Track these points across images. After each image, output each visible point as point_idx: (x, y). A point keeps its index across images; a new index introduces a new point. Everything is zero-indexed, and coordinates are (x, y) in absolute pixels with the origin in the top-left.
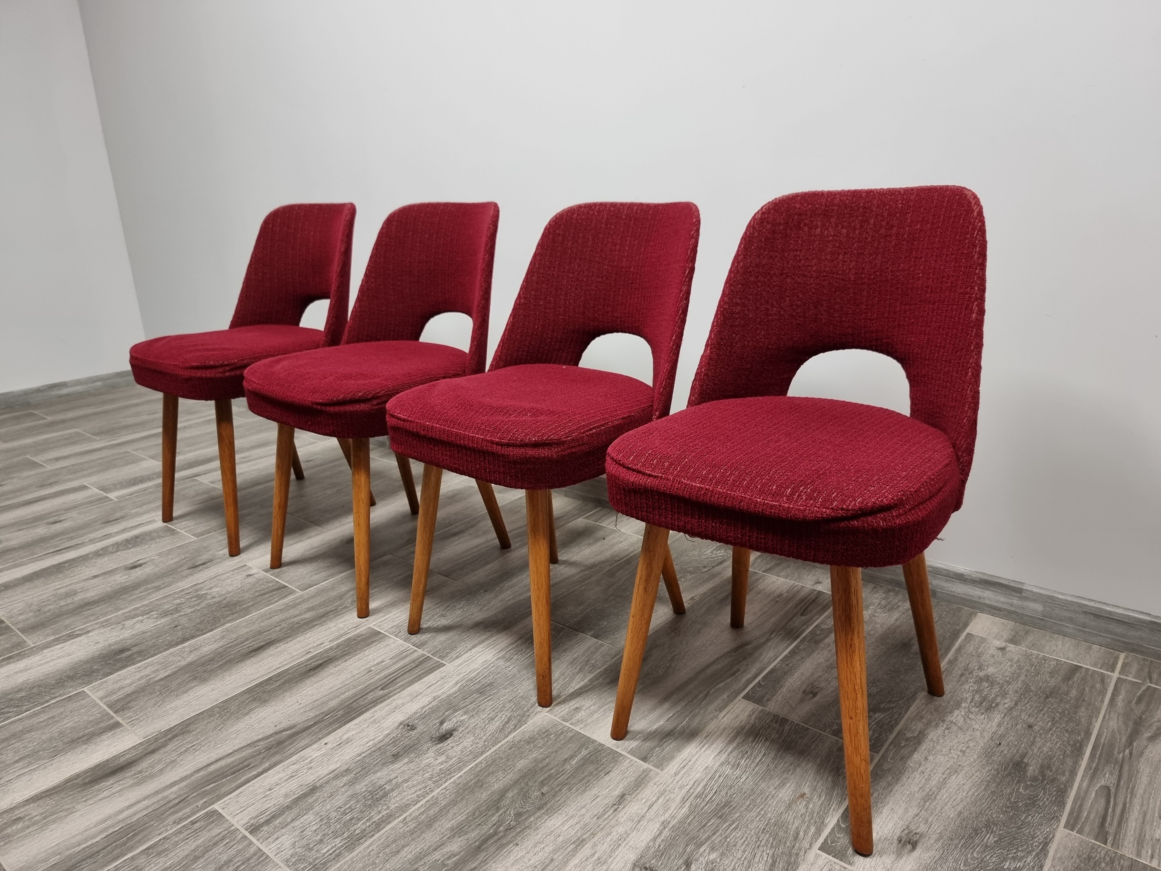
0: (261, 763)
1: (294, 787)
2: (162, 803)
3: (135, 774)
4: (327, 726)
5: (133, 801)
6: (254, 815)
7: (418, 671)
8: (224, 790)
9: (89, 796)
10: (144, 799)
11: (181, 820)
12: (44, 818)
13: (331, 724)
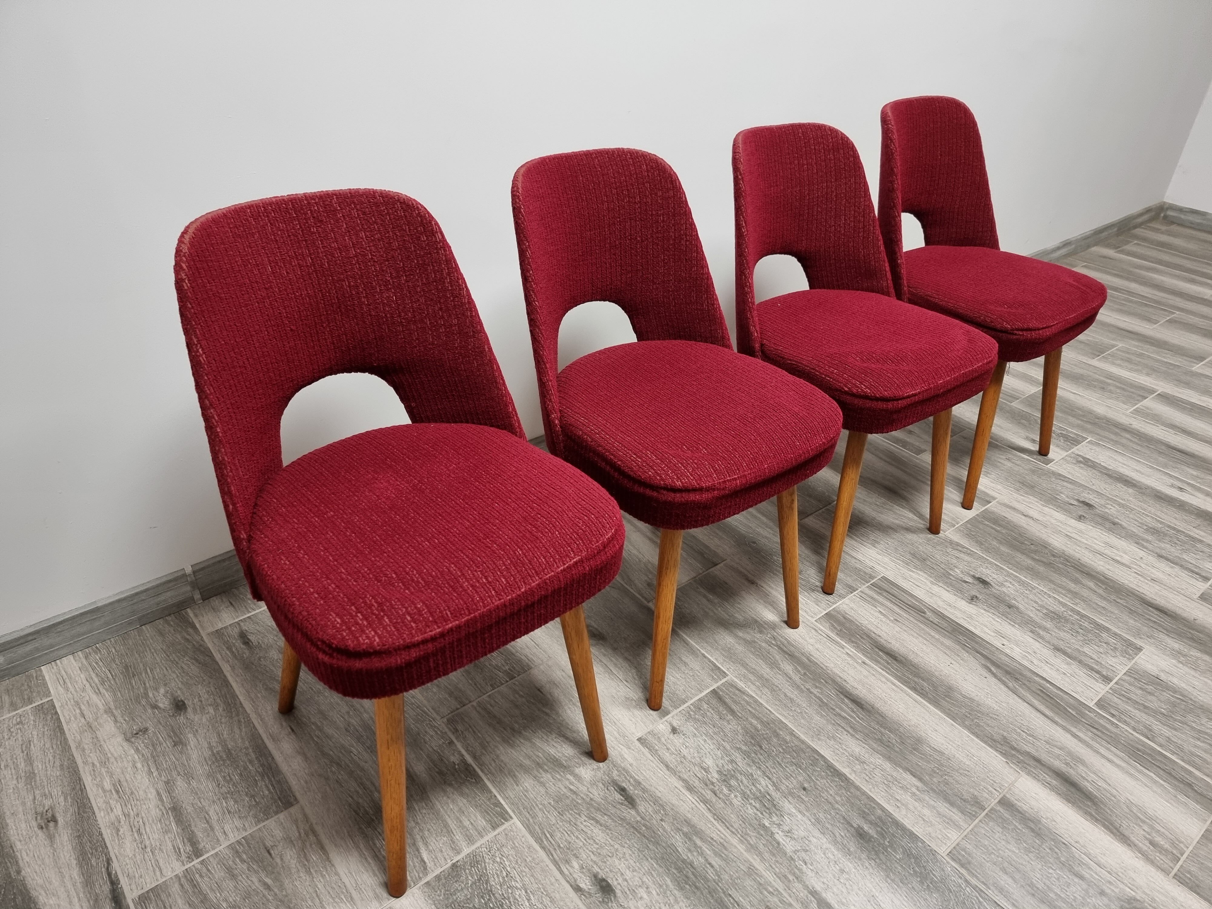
0: (1035, 682)
1: (1059, 661)
2: (1099, 740)
3: (1071, 767)
4: (981, 645)
5: (1103, 761)
6: (1093, 681)
7: (895, 591)
8: (1071, 701)
9: (1108, 795)
10: (1098, 752)
11: (1113, 723)
12: (1143, 822)
13: (977, 643)
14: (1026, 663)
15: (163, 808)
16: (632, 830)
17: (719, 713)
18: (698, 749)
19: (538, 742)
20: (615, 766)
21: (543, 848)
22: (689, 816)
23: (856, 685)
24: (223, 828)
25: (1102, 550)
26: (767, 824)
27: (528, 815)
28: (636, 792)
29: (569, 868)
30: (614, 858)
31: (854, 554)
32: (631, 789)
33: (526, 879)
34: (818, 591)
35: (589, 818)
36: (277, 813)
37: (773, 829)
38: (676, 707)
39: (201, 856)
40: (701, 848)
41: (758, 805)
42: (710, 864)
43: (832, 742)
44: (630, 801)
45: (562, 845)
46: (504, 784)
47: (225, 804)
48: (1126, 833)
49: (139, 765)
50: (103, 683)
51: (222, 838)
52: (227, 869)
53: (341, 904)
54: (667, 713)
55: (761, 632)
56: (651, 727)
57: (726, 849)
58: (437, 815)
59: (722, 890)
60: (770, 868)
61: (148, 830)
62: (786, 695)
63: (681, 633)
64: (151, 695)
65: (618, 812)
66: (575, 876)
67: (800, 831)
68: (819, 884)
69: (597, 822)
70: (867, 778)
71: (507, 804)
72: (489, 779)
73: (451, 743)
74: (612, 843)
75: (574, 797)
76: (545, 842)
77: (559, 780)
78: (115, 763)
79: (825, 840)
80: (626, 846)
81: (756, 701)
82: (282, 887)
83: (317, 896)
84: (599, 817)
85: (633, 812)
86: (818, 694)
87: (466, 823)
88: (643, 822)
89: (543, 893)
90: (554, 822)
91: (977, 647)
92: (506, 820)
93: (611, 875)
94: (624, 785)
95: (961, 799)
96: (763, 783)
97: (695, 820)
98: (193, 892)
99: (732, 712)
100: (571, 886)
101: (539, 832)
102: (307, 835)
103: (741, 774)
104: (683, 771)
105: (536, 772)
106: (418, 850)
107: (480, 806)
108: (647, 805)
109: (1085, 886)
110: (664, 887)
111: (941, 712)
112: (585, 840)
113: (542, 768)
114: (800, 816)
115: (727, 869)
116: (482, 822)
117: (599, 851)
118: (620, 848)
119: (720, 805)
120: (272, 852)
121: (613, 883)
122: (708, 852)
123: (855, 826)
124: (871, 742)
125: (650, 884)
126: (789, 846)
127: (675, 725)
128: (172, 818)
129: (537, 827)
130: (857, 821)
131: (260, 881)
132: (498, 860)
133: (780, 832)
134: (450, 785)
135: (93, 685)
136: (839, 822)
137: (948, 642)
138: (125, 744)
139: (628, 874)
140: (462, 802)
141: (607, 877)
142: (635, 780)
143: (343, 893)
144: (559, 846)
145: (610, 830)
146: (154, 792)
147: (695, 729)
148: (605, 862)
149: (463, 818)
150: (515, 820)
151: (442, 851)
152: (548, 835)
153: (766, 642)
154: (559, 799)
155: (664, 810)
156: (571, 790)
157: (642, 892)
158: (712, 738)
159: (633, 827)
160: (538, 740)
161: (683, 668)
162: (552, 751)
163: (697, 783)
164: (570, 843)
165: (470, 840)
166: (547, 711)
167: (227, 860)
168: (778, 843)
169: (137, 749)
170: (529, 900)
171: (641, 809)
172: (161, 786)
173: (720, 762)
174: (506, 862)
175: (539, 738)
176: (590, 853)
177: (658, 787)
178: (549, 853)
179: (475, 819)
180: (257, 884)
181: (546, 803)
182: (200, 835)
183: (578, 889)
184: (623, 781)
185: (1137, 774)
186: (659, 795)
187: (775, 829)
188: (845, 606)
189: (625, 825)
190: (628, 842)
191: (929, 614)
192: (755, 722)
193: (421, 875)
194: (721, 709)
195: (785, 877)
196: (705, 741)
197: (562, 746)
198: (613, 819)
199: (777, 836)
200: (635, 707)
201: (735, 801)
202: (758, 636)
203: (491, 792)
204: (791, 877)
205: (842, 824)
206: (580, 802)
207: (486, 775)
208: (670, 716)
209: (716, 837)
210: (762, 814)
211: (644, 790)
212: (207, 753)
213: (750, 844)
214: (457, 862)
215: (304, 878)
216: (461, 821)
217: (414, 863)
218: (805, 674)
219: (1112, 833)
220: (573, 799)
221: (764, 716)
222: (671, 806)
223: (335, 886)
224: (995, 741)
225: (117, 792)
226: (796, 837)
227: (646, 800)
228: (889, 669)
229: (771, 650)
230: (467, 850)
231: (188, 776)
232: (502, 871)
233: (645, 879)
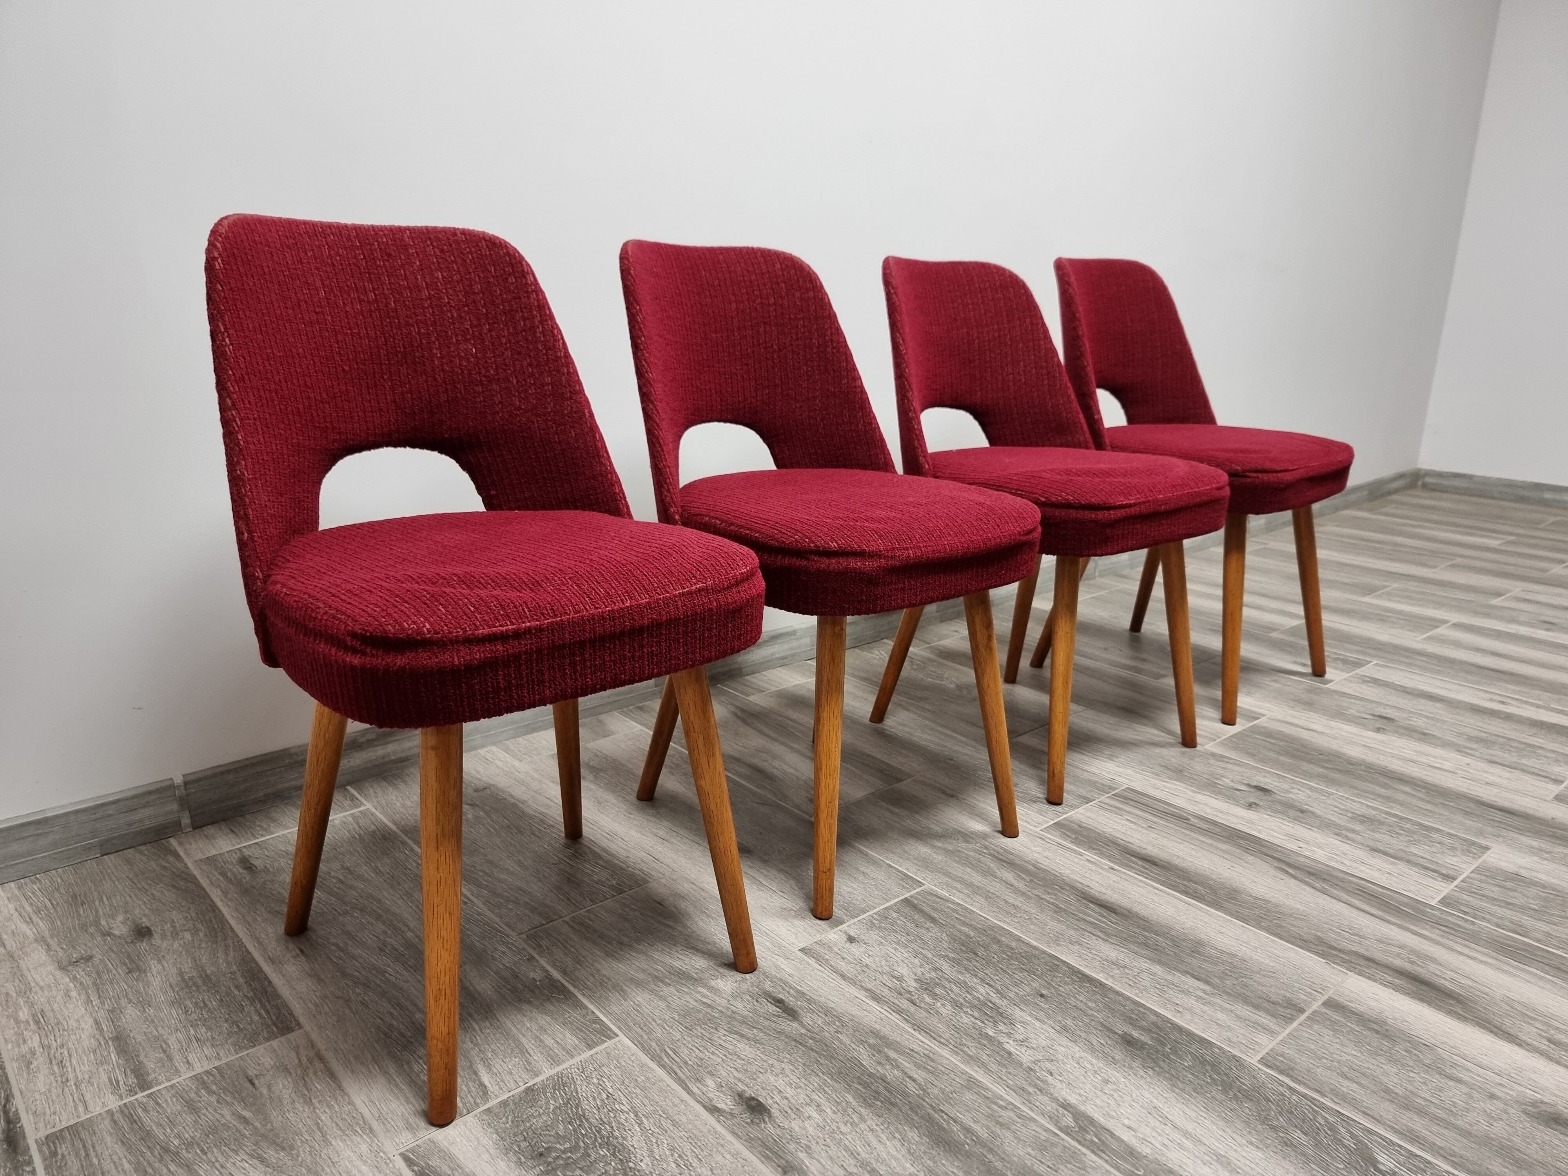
0: (1351, 882)
1: (1378, 861)
2: (1451, 937)
3: (1418, 965)
4: (1270, 848)
5: (1461, 958)
6: (1430, 880)
7: (1145, 800)
8: (1406, 900)
9: (1477, 993)
10: (1453, 950)
11: (1466, 920)
12: (1535, 1019)
13: (1263, 846)
14: (1333, 864)
15: (101, 1038)
16: (794, 1043)
17: (913, 920)
18: (887, 957)
19: (656, 955)
20: (767, 977)
21: (663, 1066)
22: (878, 1027)
23: (1104, 890)
24: (186, 1058)
25: (1415, 758)
26: (991, 1033)
27: (639, 1031)
28: (799, 1003)
29: (700, 1087)
30: (769, 1075)
31: (1086, 768)
32: (790, 1001)
33: (636, 1101)
34: (1041, 802)
35: (731, 1032)
36: (268, 1040)
37: (1000, 1039)
38: (853, 917)
39: (149, 1088)
40: (896, 1060)
41: (976, 1014)
42: (910, 1077)
43: (1077, 947)
44: (791, 1013)
45: (690, 1062)
46: (606, 999)
47: (192, 1032)
48: (1511, 1031)
49: (74, 994)
50: (38, 911)
51: (182, 1067)
52: (186, 1102)
53: (354, 1137)
54: (842, 922)
55: (967, 842)
56: (818, 937)
57: (932, 1060)
58: (508, 1035)
59: (931, 1105)
60: (1000, 1081)
61: (74, 1062)
62: (1006, 902)
63: (857, 845)
64: (103, 922)
65: (773, 1025)
66: (710, 1095)
67: (1040, 1040)
68: (1074, 1095)
69: (742, 1036)
70: (1131, 983)
71: (610, 1020)
72: (584, 995)
73: (531, 958)
74: (765, 1058)
75: (709, 1010)
76: (666, 1060)
77: (687, 993)
78: (40, 993)
79: (1077, 1048)
80: (785, 1060)
81: (966, 909)
82: (266, 1119)
83: (319, 1129)
84: (745, 1030)
85: (795, 1025)
86: (1052, 900)
87: (549, 1042)
88: (809, 1034)
89: (661, 1116)
90: (679, 1037)
91: (1264, 850)
92: (610, 1038)
93: (764, 1093)
94: (781, 996)
95: (1268, 1001)
96: (982, 990)
97: (885, 1031)
98: (132, 1129)
99: (933, 920)
100: (705, 1107)
101: (657, 1048)
102: (310, 1061)
103: (950, 982)
104: (866, 980)
105: (653, 986)
106: (476, 1073)
107: (571, 1023)
108: (816, 1017)
109: (1465, 1090)
110: (844, 1104)
111: (1226, 914)
112: (725, 1056)
113: (662, 981)
114: (1038, 1024)
115: (936, 1083)
116: (571, 1040)
117: (745, 1067)
118: (776, 1063)
119: (921, 1014)
120: (256, 1082)
121: (768, 1102)
122: (907, 1065)
123: (1120, 1032)
124: (1132, 947)
125: (822, 1101)
126: (1025, 1057)
127: (852, 934)
128: (112, 1048)
129: (653, 1044)
130: (1122, 1027)
131: (233, 1114)
132: (595, 1081)
133: (1011, 1042)
134: (529, 1002)
135: (24, 914)
136: (1096, 1029)
137: (1224, 847)
138: (58, 974)
139: (789, 1092)
140: (543, 1020)
141: (758, 1095)
142: (797, 991)
143: (358, 1124)
144: (686, 1063)
145: (761, 1044)
146: (90, 1021)
147: (881, 937)
148: (755, 1079)
149: (545, 1037)
150: (622, 1037)
151: (511, 1073)
152: (670, 1052)
153: (975, 851)
154: (686, 1013)
155: (840, 1020)
156: (704, 1003)
157: (811, 1111)
158: (906, 946)
159: (795, 1040)
160: (656, 953)
161: (861, 878)
162: (677, 964)
163: (886, 992)
164: (702, 1059)
165: (554, 1060)
166: (671, 923)
167: (186, 1092)
168: (1010, 1054)
169: (75, 978)
170: (640, 1124)
171: (807, 1020)
172: (101, 1015)
173: (919, 971)
174: (607, 1084)
175: (658, 951)
176: (733, 1070)
177: (830, 998)
178: (671, 1072)
179: (562, 1037)
180: (228, 1118)
181: (667, 1017)
182: (150, 1065)
183: (713, 1110)
184: (780, 992)
185: (1512, 970)
186: (833, 1005)
187: (1003, 1039)
188: (1079, 816)
189: (783, 1038)
190: (788, 1056)
191: (1193, 820)
192: (965, 929)
193: (478, 1101)
194: (916, 917)
195: (1023, 1089)
196: (896, 949)
197: (691, 958)
198: (765, 1033)
199: (1007, 1046)
200: (795, 917)
201: (943, 1010)
202: (964, 845)
203: (586, 1008)
204: (1031, 1090)
205: (1101, 1031)
206: (716, 1015)
207: (580, 990)
208: (844, 925)
209: (916, 1048)
210: (983, 1022)
211: (810, 1001)
212: (175, 979)
213: (968, 1055)
214: (534, 1085)
215: (301, 1109)
216: (541, 1041)
217: (468, 1088)
218: (1031, 881)
219: (1491, 1032)
220: (707, 1013)
221: (977, 923)
222: (850, 1017)
223: (347, 1117)
224: (1305, 941)
225: (37, 1022)
226: (1034, 1046)
227: (814, 1012)
228: (1148, 874)
229: (982, 859)
230: (548, 1072)
231: (144, 1003)
232: (600, 1093)
233: (814, 1096)
